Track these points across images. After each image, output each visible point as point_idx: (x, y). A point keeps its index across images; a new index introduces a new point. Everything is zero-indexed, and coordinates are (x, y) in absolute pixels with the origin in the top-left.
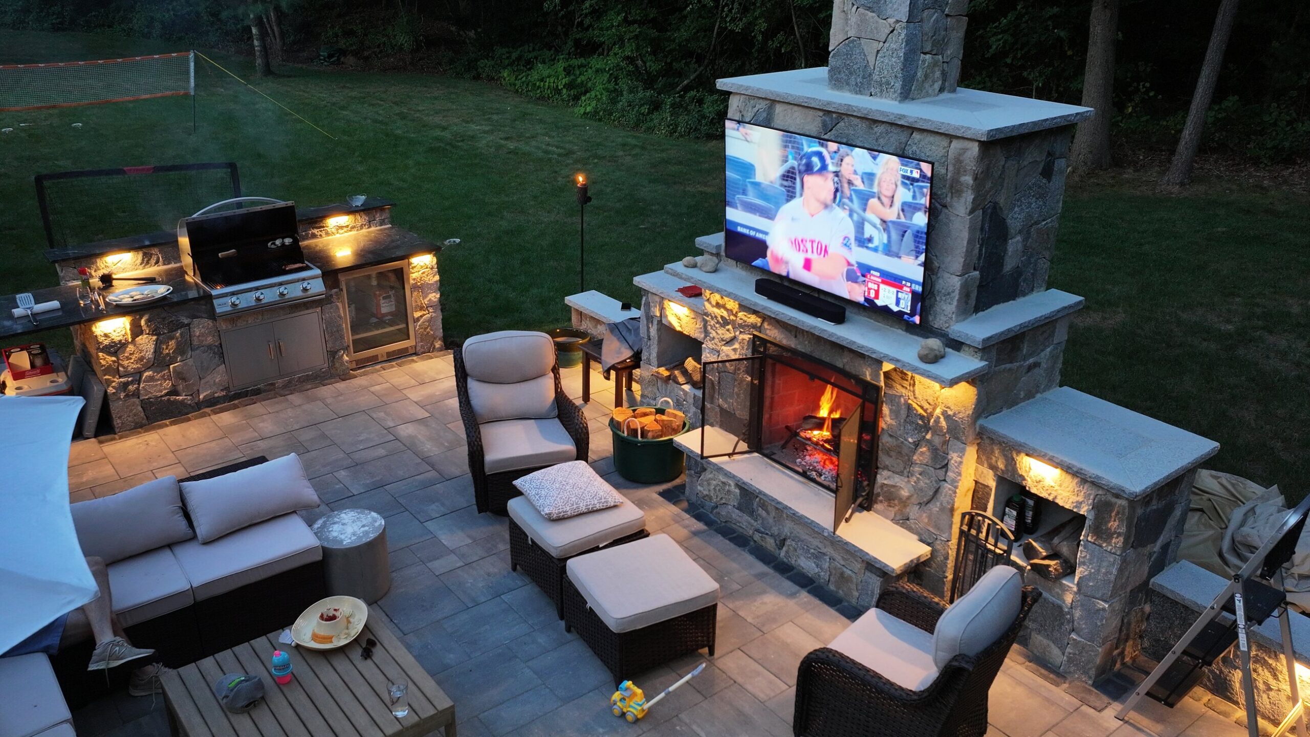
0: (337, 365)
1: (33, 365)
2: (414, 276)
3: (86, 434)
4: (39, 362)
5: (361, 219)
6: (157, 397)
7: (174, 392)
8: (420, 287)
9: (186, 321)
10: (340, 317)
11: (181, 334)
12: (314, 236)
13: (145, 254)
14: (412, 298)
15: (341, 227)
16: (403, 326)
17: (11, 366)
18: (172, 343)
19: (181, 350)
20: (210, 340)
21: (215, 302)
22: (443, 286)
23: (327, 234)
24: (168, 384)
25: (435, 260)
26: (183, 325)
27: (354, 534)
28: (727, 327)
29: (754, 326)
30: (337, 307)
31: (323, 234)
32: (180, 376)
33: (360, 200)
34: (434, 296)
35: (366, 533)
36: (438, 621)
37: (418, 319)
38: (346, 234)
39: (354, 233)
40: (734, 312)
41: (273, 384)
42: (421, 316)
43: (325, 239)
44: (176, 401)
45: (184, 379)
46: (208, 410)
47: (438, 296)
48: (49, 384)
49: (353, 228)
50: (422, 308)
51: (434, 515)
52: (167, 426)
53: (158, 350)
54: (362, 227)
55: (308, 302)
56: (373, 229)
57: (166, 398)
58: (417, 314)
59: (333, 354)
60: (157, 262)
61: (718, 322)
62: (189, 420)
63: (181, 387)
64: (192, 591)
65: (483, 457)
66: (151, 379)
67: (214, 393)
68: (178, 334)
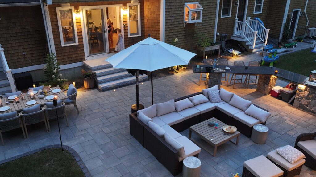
1: (290, 87)
3: (288, 103)
7: (307, 105)
17: (288, 85)
18: (311, 96)
19: (312, 98)
24: (306, 103)
32: (310, 103)
35: (261, 130)
44: (306, 107)
45: (310, 104)
52: (301, 110)
53: (308, 96)
57: (304, 105)
63: (308, 105)
64: (233, 115)
65: (299, 141)
66: (304, 100)
67: (314, 111)
68: (313, 95)
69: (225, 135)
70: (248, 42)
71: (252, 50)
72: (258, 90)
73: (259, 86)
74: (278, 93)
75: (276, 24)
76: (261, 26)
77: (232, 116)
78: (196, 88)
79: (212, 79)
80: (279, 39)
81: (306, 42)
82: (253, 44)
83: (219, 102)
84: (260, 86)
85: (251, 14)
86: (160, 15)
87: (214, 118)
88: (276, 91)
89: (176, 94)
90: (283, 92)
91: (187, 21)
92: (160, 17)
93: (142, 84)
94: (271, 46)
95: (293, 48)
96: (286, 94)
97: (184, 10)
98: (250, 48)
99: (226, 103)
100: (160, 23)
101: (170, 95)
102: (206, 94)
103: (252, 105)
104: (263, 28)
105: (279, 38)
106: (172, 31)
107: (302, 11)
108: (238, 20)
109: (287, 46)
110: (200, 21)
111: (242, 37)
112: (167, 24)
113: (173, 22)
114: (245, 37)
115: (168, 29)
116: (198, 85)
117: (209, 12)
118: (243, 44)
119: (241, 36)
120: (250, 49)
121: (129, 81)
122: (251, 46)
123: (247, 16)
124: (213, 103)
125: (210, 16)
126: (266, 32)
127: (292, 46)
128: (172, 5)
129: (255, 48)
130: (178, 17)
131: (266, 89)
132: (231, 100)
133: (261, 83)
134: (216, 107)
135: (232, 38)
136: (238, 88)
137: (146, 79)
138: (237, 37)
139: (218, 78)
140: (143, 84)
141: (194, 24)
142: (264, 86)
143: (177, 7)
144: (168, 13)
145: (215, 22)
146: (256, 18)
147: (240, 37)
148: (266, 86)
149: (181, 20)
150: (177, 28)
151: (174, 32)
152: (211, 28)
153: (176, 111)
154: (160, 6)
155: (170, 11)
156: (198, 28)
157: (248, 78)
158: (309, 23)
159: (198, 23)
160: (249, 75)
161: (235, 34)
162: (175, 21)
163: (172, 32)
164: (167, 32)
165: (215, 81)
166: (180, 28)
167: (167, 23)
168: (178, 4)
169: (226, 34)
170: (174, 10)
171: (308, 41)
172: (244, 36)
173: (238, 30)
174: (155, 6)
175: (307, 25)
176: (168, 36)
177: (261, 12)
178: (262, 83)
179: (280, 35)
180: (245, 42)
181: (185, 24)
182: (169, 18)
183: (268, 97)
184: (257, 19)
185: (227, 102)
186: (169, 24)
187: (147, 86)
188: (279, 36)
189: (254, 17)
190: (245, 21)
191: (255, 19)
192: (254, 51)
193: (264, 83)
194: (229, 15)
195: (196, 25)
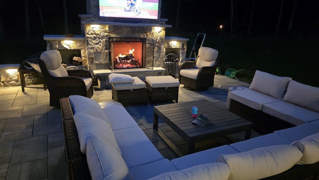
28: (96, 39)
29: (107, 36)
40: (99, 34)
61: (93, 39)
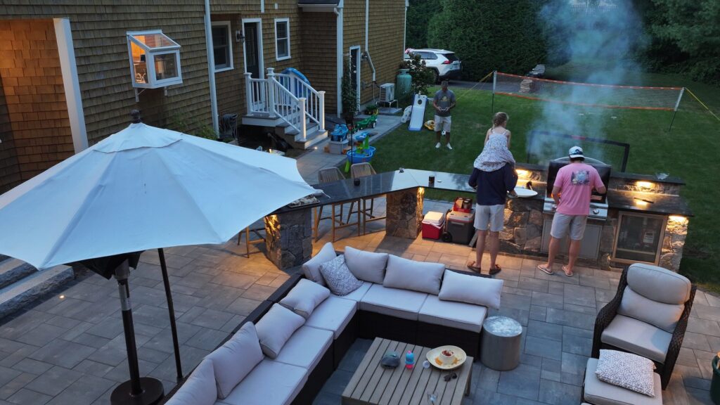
0: (603, 260)
1: (463, 207)
2: (668, 227)
3: (470, 245)
4: (465, 206)
5: (659, 187)
6: (504, 240)
7: (512, 240)
8: (672, 235)
9: (529, 209)
10: (613, 234)
11: (525, 214)
12: (626, 189)
13: (533, 174)
14: (664, 240)
15: (645, 188)
16: (653, 254)
17: (455, 204)
18: (519, 217)
19: (522, 222)
20: (537, 222)
21: (545, 204)
22: (688, 239)
23: (635, 190)
24: (511, 236)
25: (687, 222)
26: (527, 210)
27: (501, 330)
30: (613, 229)
31: (632, 189)
32: (518, 234)
33: (663, 176)
34: (680, 244)
35: (508, 333)
36: (517, 397)
37: (664, 253)
38: (647, 193)
39: (652, 193)
41: (563, 256)
42: (667, 252)
43: (633, 192)
44: (512, 246)
45: (519, 236)
46: (526, 256)
47: (683, 244)
48: (463, 217)
49: (652, 191)
50: (668, 248)
51: (572, 351)
52: (503, 255)
53: (511, 218)
54: (658, 192)
55: (596, 220)
56: (666, 195)
57: (508, 242)
58: (664, 250)
59: (602, 253)
60: (538, 179)
62: (514, 256)
63: (516, 240)
64: (418, 315)
65: (602, 331)
66: (504, 231)
67: (531, 249)
68: (523, 214)
69: (447, 379)
70: (289, 126)
71: (304, 143)
72: (390, 231)
73: (391, 221)
74: (440, 228)
75: (324, 81)
76: (305, 87)
77: (414, 318)
78: (245, 267)
79: (287, 231)
80: (336, 113)
81: (383, 114)
82: (301, 128)
83: (356, 289)
84: (395, 221)
85: (272, 61)
86: (58, 68)
87: (378, 340)
88: (435, 225)
89: (197, 300)
90: (453, 223)
91: (144, 82)
92: (61, 76)
93: (63, 300)
94: (344, 128)
95: (373, 127)
96: (461, 226)
97: (127, 52)
98: (296, 140)
99: (374, 285)
100: (64, 94)
101: (184, 310)
102: (316, 275)
103: (447, 271)
104: (309, 91)
105: (336, 110)
106: (106, 117)
107: (363, 49)
108: (252, 76)
109: (361, 126)
110: (177, 80)
111: (270, 117)
112: (88, 97)
113: (104, 89)
114: (279, 115)
115: (93, 112)
116: (242, 256)
117: (191, 56)
118: (277, 132)
119: (268, 115)
120: (296, 142)
121: (12, 301)
122: (298, 133)
123: (267, 65)
124: (344, 295)
125: (194, 69)
126: (318, 99)
127: (370, 123)
128: (93, 37)
129: (309, 138)
130: (116, 75)
131: (410, 226)
132: (387, 274)
133: (395, 213)
134: (359, 304)
135: (246, 122)
136: (343, 238)
137: (70, 278)
138: (256, 117)
139: (303, 224)
140: (66, 298)
141: (161, 90)
142: (404, 217)
143: (108, 43)
144: (83, 63)
145: (208, 82)
146: (290, 69)
147: (266, 118)
148: (408, 217)
149: (124, 81)
150: (117, 106)
151: (112, 119)
152: (202, 100)
153: (268, 355)
154: (54, 41)
155: (88, 57)
156: (173, 100)
157: (362, 208)
158: (376, 74)
159: (170, 88)
160: (362, 201)
161: (252, 110)
162: (109, 85)
163: (107, 120)
164: (92, 120)
165: (297, 234)
166: (125, 104)
167: (86, 94)
168: (108, 34)
169: (233, 112)
170: (100, 53)
171: (386, 112)
172: (275, 113)
173: (256, 100)
174: (36, 41)
175: (374, 80)
176: (97, 131)
177: (289, 57)
178: (398, 214)
179: (336, 103)
180: (282, 127)
181: (137, 94)
182: (90, 78)
183: (420, 243)
184: (292, 72)
185: (373, 283)
186: (94, 95)
187: (83, 301)
188: (336, 107)
189: (281, 67)
190: (271, 76)
191: (287, 72)
192: (307, 145)
193: (404, 210)
194: (229, 66)
195: (166, 93)
